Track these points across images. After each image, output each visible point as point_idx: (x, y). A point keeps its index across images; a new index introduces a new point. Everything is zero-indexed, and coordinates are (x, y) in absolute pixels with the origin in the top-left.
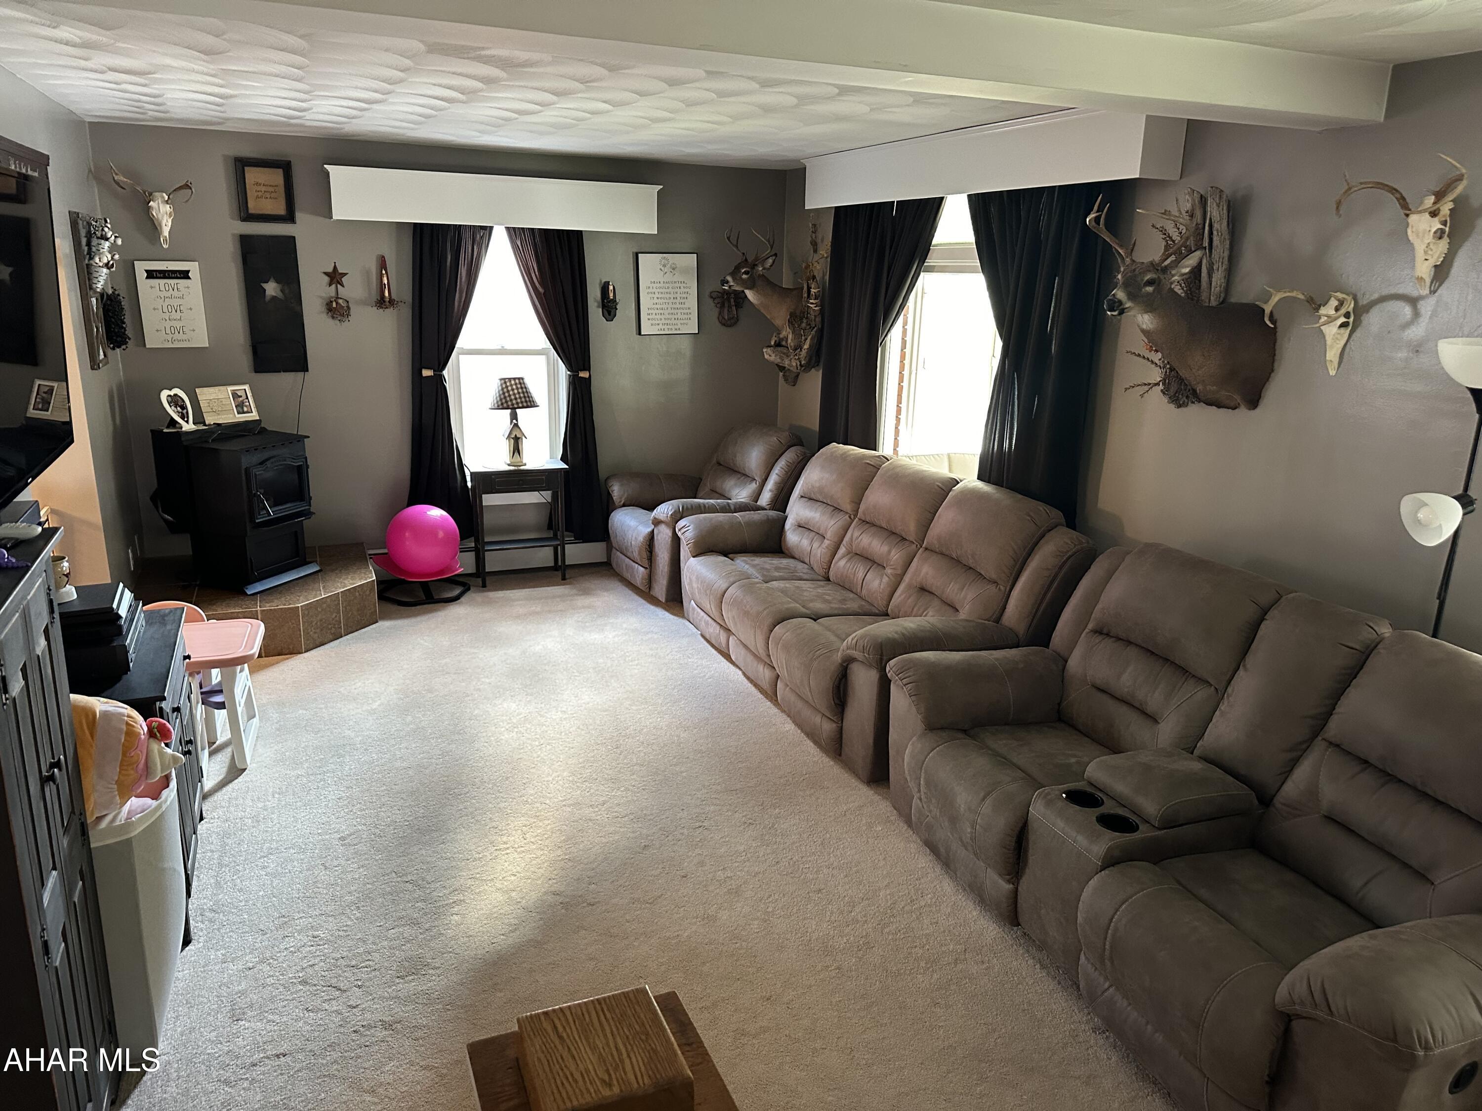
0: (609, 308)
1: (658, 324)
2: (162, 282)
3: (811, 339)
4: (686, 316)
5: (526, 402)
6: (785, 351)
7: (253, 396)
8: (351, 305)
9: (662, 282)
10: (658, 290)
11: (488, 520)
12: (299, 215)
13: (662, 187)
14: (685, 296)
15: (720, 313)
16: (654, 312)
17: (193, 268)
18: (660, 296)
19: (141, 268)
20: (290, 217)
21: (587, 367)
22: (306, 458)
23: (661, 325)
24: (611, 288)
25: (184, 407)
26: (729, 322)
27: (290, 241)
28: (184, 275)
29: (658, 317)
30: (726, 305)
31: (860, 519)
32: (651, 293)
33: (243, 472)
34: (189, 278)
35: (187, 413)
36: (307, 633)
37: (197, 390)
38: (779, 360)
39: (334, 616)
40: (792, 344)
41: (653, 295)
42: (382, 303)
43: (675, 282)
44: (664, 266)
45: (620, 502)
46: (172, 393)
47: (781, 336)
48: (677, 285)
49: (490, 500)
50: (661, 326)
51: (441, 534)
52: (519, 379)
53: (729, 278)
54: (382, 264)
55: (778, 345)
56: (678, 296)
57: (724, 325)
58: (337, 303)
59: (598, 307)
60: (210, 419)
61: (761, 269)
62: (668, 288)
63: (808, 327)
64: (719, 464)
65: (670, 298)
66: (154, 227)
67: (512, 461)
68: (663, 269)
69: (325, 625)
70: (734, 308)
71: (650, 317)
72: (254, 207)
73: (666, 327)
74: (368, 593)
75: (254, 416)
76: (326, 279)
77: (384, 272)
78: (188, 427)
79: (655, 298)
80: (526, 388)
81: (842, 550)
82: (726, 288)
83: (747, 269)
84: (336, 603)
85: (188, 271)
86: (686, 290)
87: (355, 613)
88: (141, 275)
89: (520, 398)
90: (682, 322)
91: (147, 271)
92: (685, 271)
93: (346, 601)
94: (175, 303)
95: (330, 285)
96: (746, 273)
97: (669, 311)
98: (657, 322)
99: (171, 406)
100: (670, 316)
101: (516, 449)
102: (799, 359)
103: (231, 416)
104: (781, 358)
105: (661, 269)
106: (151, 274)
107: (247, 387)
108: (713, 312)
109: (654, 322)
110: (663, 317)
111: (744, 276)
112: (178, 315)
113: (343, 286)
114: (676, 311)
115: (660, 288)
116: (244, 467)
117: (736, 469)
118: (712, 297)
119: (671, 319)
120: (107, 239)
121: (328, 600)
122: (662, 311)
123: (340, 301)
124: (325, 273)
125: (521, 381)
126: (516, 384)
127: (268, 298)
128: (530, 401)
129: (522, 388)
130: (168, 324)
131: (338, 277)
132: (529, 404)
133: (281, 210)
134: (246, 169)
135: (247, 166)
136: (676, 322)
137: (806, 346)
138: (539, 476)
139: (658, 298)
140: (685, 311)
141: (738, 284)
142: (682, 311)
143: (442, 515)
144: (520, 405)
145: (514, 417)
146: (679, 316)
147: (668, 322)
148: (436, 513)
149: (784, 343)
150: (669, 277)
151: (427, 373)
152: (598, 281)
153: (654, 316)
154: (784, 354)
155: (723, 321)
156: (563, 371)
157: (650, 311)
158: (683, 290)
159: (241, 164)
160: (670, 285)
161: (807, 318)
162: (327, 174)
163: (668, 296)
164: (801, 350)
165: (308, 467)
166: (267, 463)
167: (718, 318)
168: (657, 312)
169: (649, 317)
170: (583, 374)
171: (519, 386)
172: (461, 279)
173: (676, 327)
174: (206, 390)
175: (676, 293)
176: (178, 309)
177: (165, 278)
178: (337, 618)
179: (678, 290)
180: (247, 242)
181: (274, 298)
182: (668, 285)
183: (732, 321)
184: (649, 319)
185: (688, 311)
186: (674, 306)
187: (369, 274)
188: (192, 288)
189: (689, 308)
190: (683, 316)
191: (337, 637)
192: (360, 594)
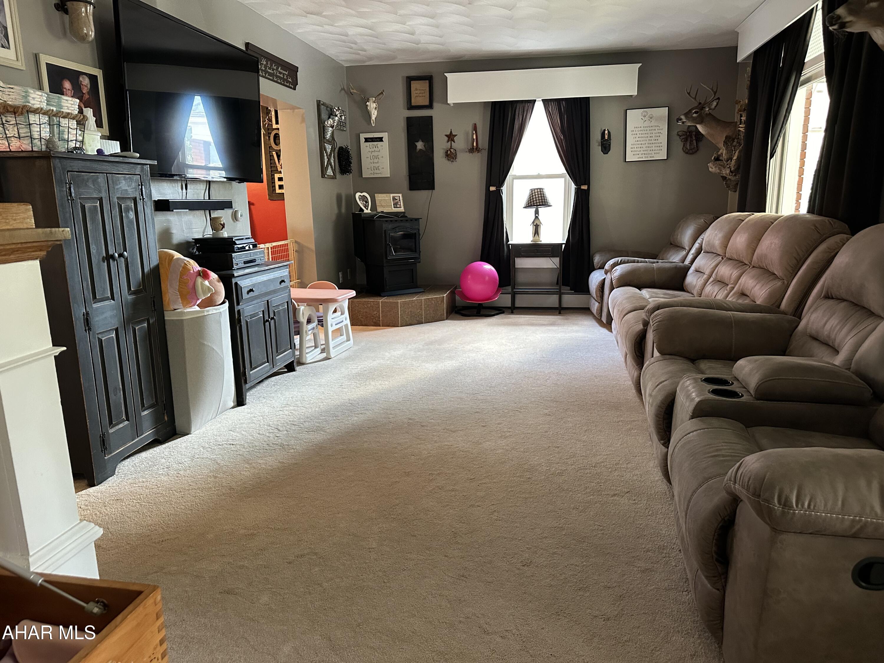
0: (606, 147)
1: (638, 154)
2: (371, 143)
3: (739, 152)
4: (658, 148)
5: (542, 202)
6: (722, 164)
7: (403, 200)
8: (457, 153)
9: (642, 127)
10: (640, 132)
12: (435, 105)
13: (641, 64)
14: (658, 135)
15: (684, 145)
16: (635, 146)
17: (385, 136)
18: (640, 136)
19: (363, 136)
20: (430, 106)
21: (588, 183)
22: (419, 230)
23: (640, 155)
24: (606, 132)
25: (367, 202)
26: (690, 151)
27: (430, 119)
28: (381, 139)
29: (639, 149)
30: (689, 139)
31: (727, 258)
32: (635, 134)
33: (383, 232)
34: (382, 141)
35: (368, 205)
36: (402, 317)
37: (376, 195)
38: (718, 171)
39: (418, 311)
40: (725, 157)
41: (636, 136)
42: (472, 150)
43: (652, 127)
44: (645, 116)
45: (598, 266)
46: (362, 194)
47: (719, 153)
48: (653, 128)
49: (522, 263)
51: (487, 278)
52: (540, 189)
54: (475, 128)
55: (717, 159)
56: (653, 135)
57: (687, 153)
58: (451, 151)
59: (599, 145)
60: (379, 209)
61: (707, 109)
62: (647, 130)
63: (738, 144)
64: (671, 244)
65: (647, 137)
67: (533, 239)
68: (643, 118)
69: (413, 315)
70: (695, 142)
71: (633, 150)
72: (414, 103)
73: (644, 156)
74: (440, 303)
75: (402, 209)
76: (446, 138)
77: (474, 132)
78: (367, 211)
79: (637, 138)
80: (543, 194)
81: (711, 279)
83: (697, 110)
84: (420, 304)
85: (382, 138)
86: (659, 131)
87: (432, 312)
88: (362, 140)
89: (539, 200)
90: (655, 152)
91: (365, 138)
92: (659, 119)
93: (426, 304)
94: (376, 154)
95: (448, 142)
96: (696, 113)
97: (647, 145)
98: (637, 153)
99: (360, 201)
100: (647, 149)
101: (536, 232)
103: (390, 209)
105: (642, 119)
106: (367, 140)
108: (678, 145)
109: (635, 153)
110: (642, 149)
112: (376, 161)
113: (454, 142)
114: (651, 145)
115: (641, 130)
116: (384, 229)
117: (679, 245)
118: (678, 135)
119: (647, 150)
120: (336, 116)
121: (416, 302)
122: (640, 146)
123: (452, 150)
124: (446, 135)
127: (418, 150)
128: (545, 202)
129: (541, 194)
130: (372, 165)
131: (452, 137)
133: (427, 103)
134: (412, 82)
135: (412, 80)
136: (651, 152)
138: (547, 248)
139: (639, 137)
140: (658, 145)
142: (656, 145)
143: (490, 269)
145: (537, 212)
146: (653, 148)
147: (646, 152)
148: (488, 267)
150: (647, 124)
151: (492, 189)
152: (600, 130)
153: (635, 149)
155: (687, 151)
156: (573, 186)
157: (633, 146)
158: (657, 131)
159: (410, 80)
160: (648, 129)
162: (446, 79)
163: (646, 135)
165: (420, 234)
166: (396, 228)
167: (683, 149)
168: (638, 146)
170: (584, 187)
171: (539, 193)
172: (515, 132)
173: (651, 155)
174: (380, 195)
175: (652, 133)
176: (377, 157)
177: (372, 141)
178: (420, 313)
179: (654, 132)
180: (410, 121)
181: (420, 150)
182: (647, 128)
183: (694, 151)
184: (632, 151)
185: (660, 145)
186: (650, 142)
187: (467, 134)
188: (384, 146)
189: (661, 143)
190: (656, 148)
191: (420, 323)
192: (435, 303)
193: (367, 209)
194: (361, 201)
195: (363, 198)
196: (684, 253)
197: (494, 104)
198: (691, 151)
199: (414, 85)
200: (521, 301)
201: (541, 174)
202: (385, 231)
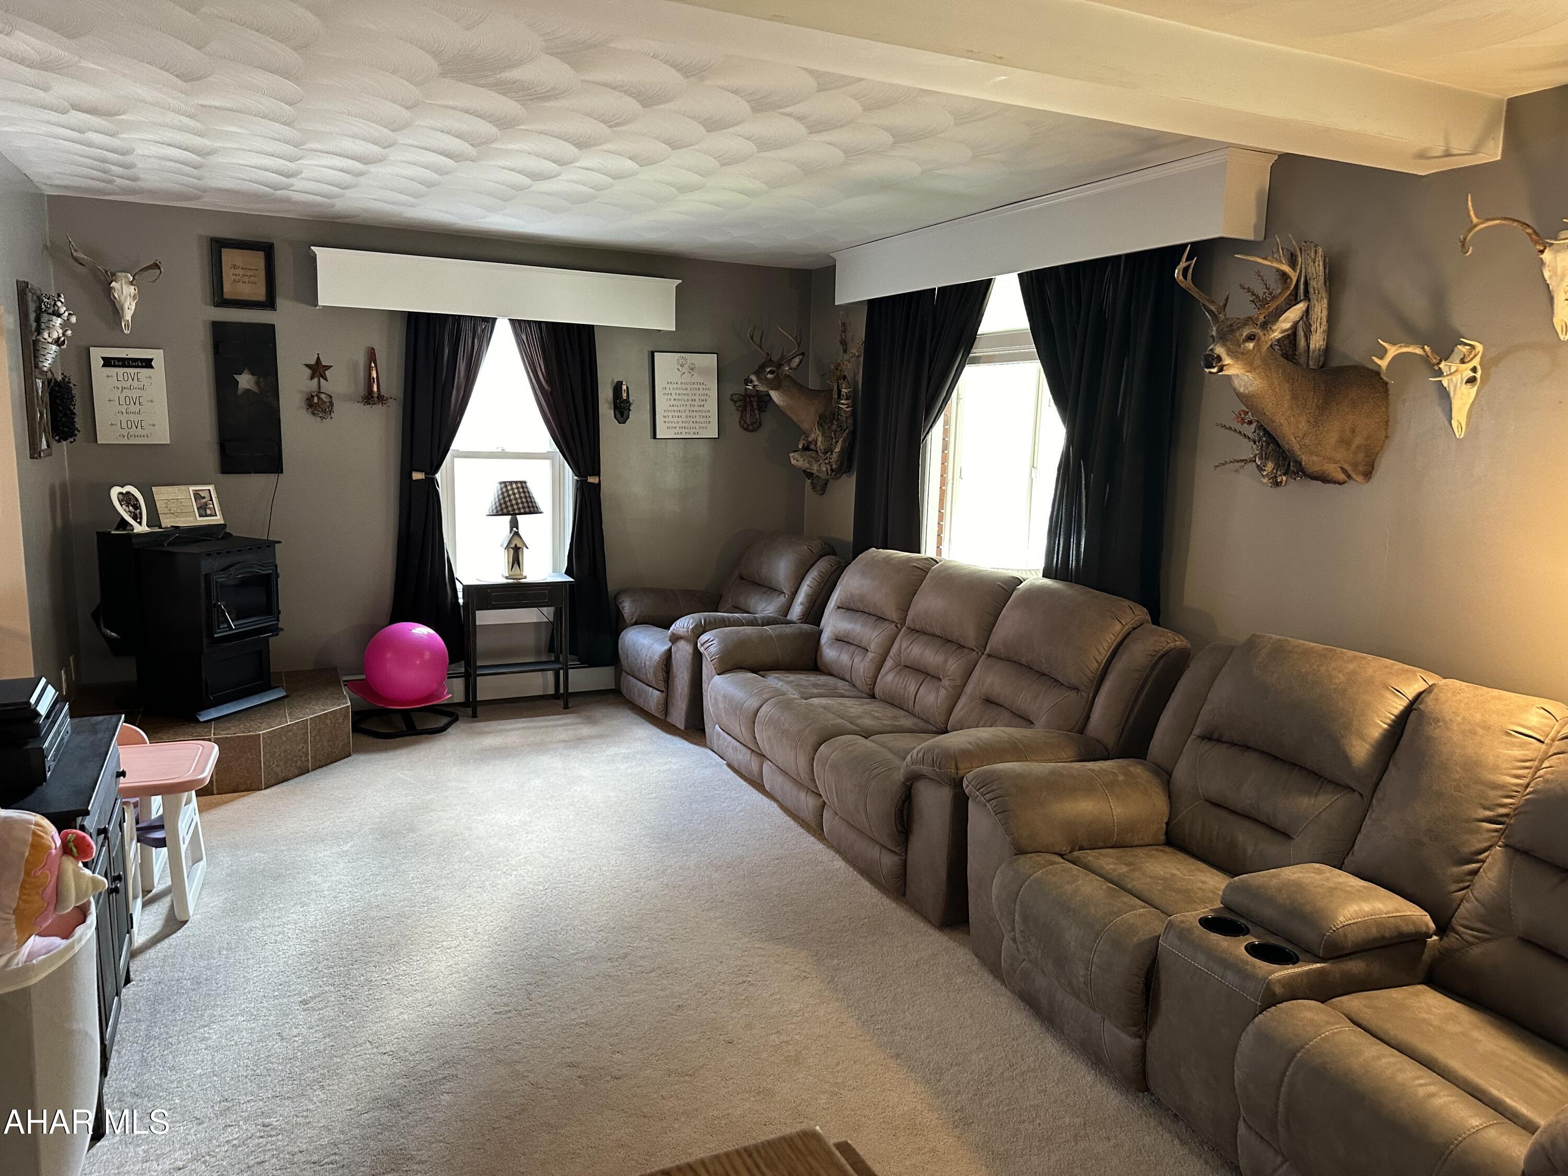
0: (622, 409)
1: (675, 428)
2: (121, 371)
3: (843, 441)
4: (705, 419)
5: (529, 507)
6: (814, 455)
7: (218, 497)
8: (334, 401)
9: (679, 383)
10: (676, 391)
11: (482, 642)
12: (280, 302)
13: (681, 281)
14: (704, 398)
15: (741, 417)
16: (670, 414)
17: (157, 356)
18: (677, 397)
19: (97, 354)
20: (270, 303)
21: (597, 472)
22: (276, 566)
23: (678, 428)
24: (624, 387)
25: (137, 507)
26: (751, 427)
27: (270, 329)
28: (147, 363)
29: (676, 420)
30: (748, 408)
31: (908, 628)
32: (668, 394)
33: (202, 578)
34: (152, 367)
35: (141, 513)
36: (268, 767)
37: (154, 489)
38: (808, 465)
39: (301, 747)
40: (822, 447)
41: (670, 397)
42: (369, 398)
43: (694, 384)
44: (682, 366)
45: (632, 619)
46: (124, 490)
47: (810, 439)
48: (695, 386)
50: (678, 430)
51: (427, 655)
52: (521, 482)
53: (753, 378)
54: (372, 356)
55: (806, 448)
56: (697, 398)
57: (746, 429)
58: (319, 398)
59: (610, 408)
60: (167, 522)
61: (787, 369)
62: (686, 389)
63: (839, 429)
64: (742, 578)
65: (688, 400)
66: (116, 311)
67: (511, 573)
68: (680, 369)
69: (290, 757)
70: (757, 412)
71: (667, 419)
72: (229, 290)
73: (684, 431)
74: (341, 721)
75: (218, 519)
76: (308, 372)
77: (373, 365)
78: (141, 528)
79: (672, 400)
80: (528, 492)
81: (889, 663)
82: (750, 387)
83: (773, 368)
84: (304, 731)
85: (151, 360)
86: (706, 392)
87: (325, 743)
88: (97, 362)
89: (522, 503)
90: (701, 425)
91: (103, 358)
92: (704, 372)
93: (314, 730)
94: (134, 394)
95: (312, 378)
96: (771, 372)
97: (687, 413)
98: (674, 425)
99: (122, 505)
100: (689, 419)
101: (516, 561)
102: (829, 463)
103: (192, 519)
104: (809, 462)
105: (678, 369)
106: (108, 362)
108: (734, 416)
109: (670, 425)
110: (680, 420)
111: (769, 376)
112: (136, 408)
113: (326, 380)
114: (694, 414)
115: (677, 389)
116: (203, 574)
117: (761, 582)
118: (732, 400)
119: (689, 422)
120: (59, 315)
121: (295, 728)
122: (680, 414)
123: (323, 396)
124: (307, 366)
125: (524, 485)
126: (518, 488)
128: (533, 507)
129: (524, 492)
130: (124, 418)
131: (321, 370)
132: (532, 509)
133: (261, 296)
134: (223, 250)
135: (225, 247)
136: (694, 425)
137: (837, 450)
138: (540, 590)
139: (675, 400)
140: (704, 414)
141: (762, 384)
142: (701, 414)
143: (429, 635)
144: (522, 511)
145: (514, 524)
146: (698, 419)
147: (686, 425)
148: (422, 631)
149: (812, 447)
150: (687, 378)
151: (417, 476)
152: (610, 381)
153: (670, 419)
154: (813, 458)
155: (745, 426)
156: (571, 477)
157: (666, 414)
158: (701, 392)
159: (217, 246)
160: (688, 387)
161: (838, 420)
162: (314, 258)
163: (686, 398)
164: (832, 454)
165: (277, 576)
166: (231, 569)
167: (740, 422)
168: (674, 414)
169: (665, 419)
170: (592, 480)
172: (459, 373)
173: (694, 430)
174: (163, 489)
175: (695, 395)
176: (137, 401)
177: (124, 366)
178: (304, 750)
179: (697, 392)
180: (220, 328)
181: (247, 391)
182: (686, 386)
183: (755, 426)
184: (665, 422)
185: (708, 414)
186: (692, 408)
187: (356, 367)
188: (155, 378)
189: (709, 411)
190: (702, 420)
191: (304, 771)
192: (331, 723)
193: (140, 523)
194: (124, 506)
195: (127, 499)
196: (782, 599)
197: (410, 314)
199: (229, 256)
201: (507, 450)
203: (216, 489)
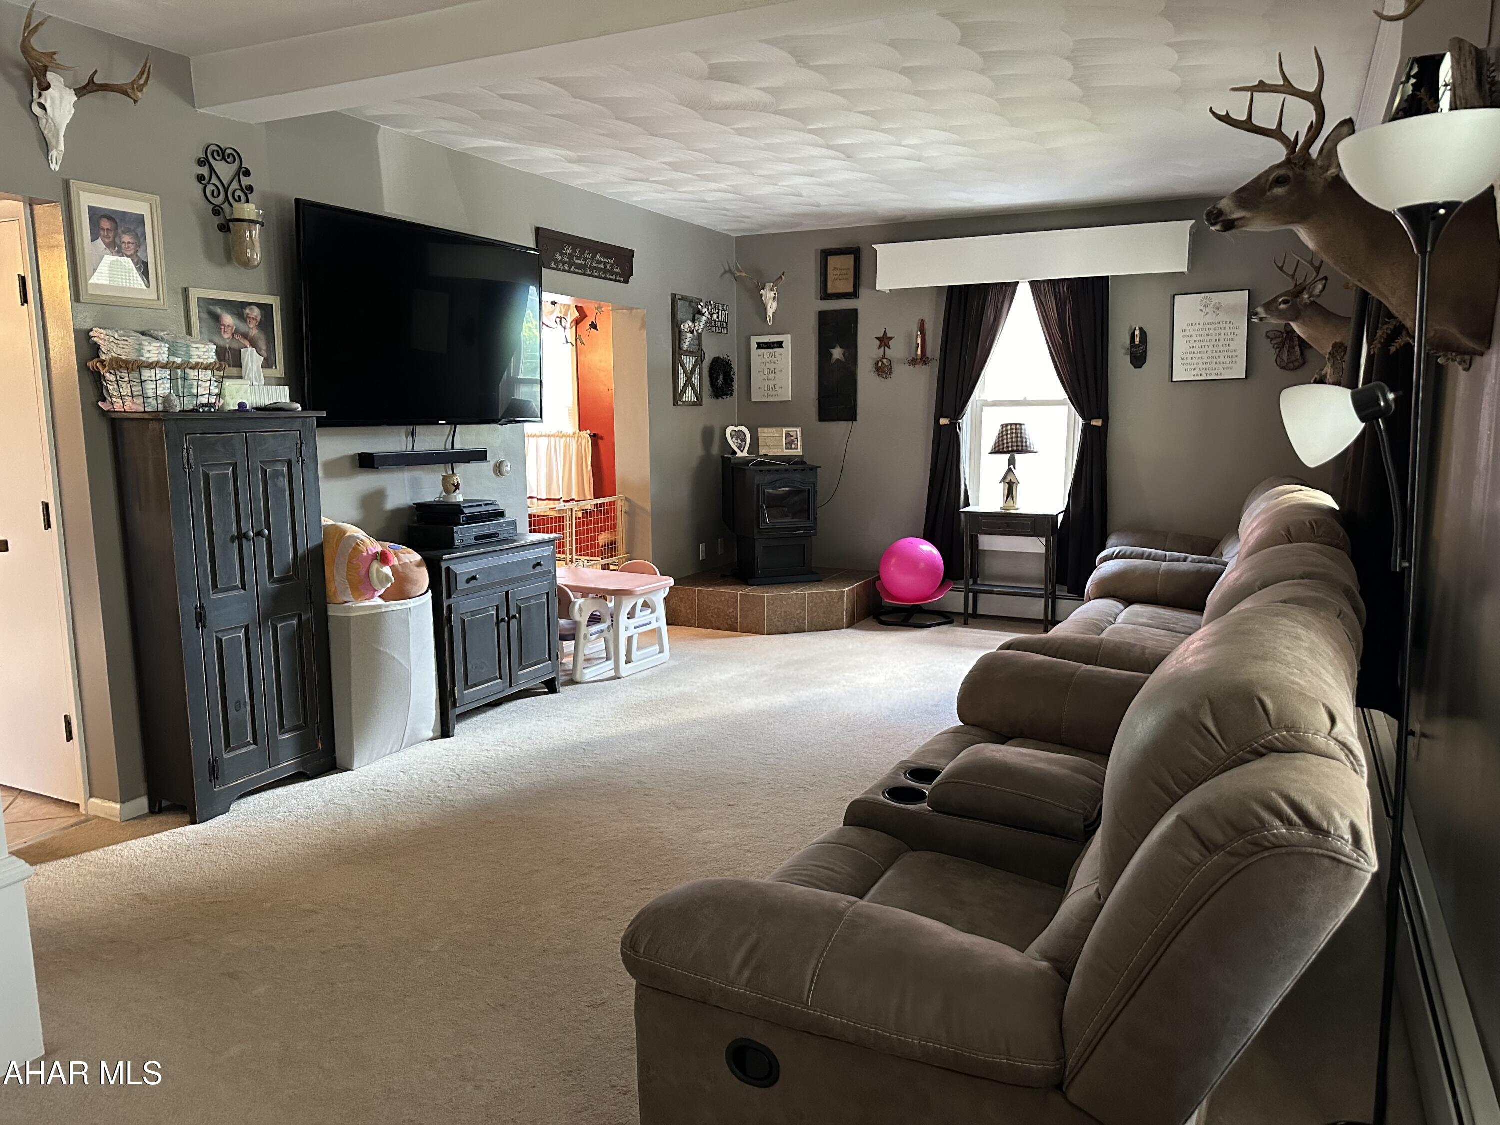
0: (1138, 358)
1: (1194, 370)
2: (766, 351)
4: (1231, 360)
5: (1017, 446)
7: (802, 437)
8: (893, 364)
9: (1202, 324)
10: (1197, 333)
12: (860, 292)
13: (1194, 222)
14: (1230, 337)
15: (1278, 356)
16: (1189, 356)
17: (787, 340)
18: (1199, 338)
19: (755, 341)
20: (855, 295)
21: (1105, 415)
22: (815, 485)
23: (1197, 370)
24: (1137, 332)
25: (744, 440)
27: (854, 313)
28: (780, 345)
29: (1195, 362)
32: (1188, 336)
34: (783, 347)
35: (745, 445)
36: (770, 620)
37: (760, 429)
39: (798, 613)
41: (1190, 339)
42: (915, 360)
43: (1219, 323)
44: (1206, 306)
46: (737, 429)
48: (1221, 326)
49: (989, 543)
50: (1197, 372)
51: (922, 565)
52: (1018, 425)
54: (921, 327)
56: (1222, 337)
57: (1283, 368)
58: (883, 363)
59: (1126, 354)
60: (762, 452)
62: (1210, 330)
65: (1211, 341)
67: (1005, 505)
68: (1204, 309)
69: (789, 617)
71: (1186, 362)
72: (831, 288)
73: (1204, 372)
74: (836, 601)
75: (799, 451)
76: (878, 343)
77: (919, 333)
78: (741, 454)
79: (1193, 342)
80: (1022, 433)
84: (802, 601)
85: (783, 342)
86: (1232, 331)
87: (822, 615)
88: (754, 346)
89: (1019, 443)
90: (1225, 366)
91: (755, 344)
92: (1233, 310)
93: (812, 602)
94: (772, 366)
95: (880, 348)
96: (1285, 302)
97: (1210, 354)
98: (1193, 367)
99: (732, 439)
100: (1211, 360)
101: (1010, 494)
103: (780, 451)
105: (1201, 310)
106: (760, 346)
107: (799, 430)
108: (1268, 352)
109: (1189, 367)
110: (1200, 361)
112: (772, 376)
113: (890, 348)
114: (1218, 355)
115: (1199, 330)
118: (1268, 337)
119: (1210, 364)
120: (703, 315)
121: (795, 597)
122: (1200, 356)
123: (885, 361)
124: (877, 338)
125: (1019, 427)
126: (1012, 429)
128: (1028, 447)
129: (1018, 433)
130: (766, 384)
131: (886, 341)
132: (1020, 448)
133: (850, 289)
134: (829, 258)
135: (830, 255)
136: (1216, 367)
138: (1026, 520)
139: (1196, 341)
140: (1231, 354)
142: (1226, 354)
144: (1015, 449)
145: (1012, 462)
146: (1222, 360)
147: (1208, 366)
148: (928, 548)
150: (1210, 318)
151: (944, 422)
152: (1128, 328)
153: (1190, 361)
155: (1284, 365)
156: (1081, 422)
157: (1185, 356)
158: (1228, 331)
159: (826, 254)
160: (1213, 327)
162: (877, 252)
163: (1209, 338)
165: (816, 492)
166: (777, 483)
167: (1276, 362)
168: (1193, 356)
169: (1183, 362)
170: (1097, 423)
171: (1014, 431)
173: (1217, 372)
174: (766, 430)
175: (1220, 335)
176: (773, 372)
177: (768, 348)
178: (802, 615)
179: (1223, 332)
180: (823, 315)
182: (1209, 326)
183: (1297, 364)
184: (1183, 365)
185: (1234, 354)
186: (1216, 349)
187: (910, 336)
188: (786, 353)
189: (1235, 351)
190: (1228, 360)
191: (800, 630)
192: (827, 600)
193: (742, 451)
194: (734, 440)
195: (739, 435)
197: (951, 289)
198: (1291, 366)
199: (833, 261)
200: (988, 605)
201: (1028, 399)
202: (758, 485)
203: (802, 431)
